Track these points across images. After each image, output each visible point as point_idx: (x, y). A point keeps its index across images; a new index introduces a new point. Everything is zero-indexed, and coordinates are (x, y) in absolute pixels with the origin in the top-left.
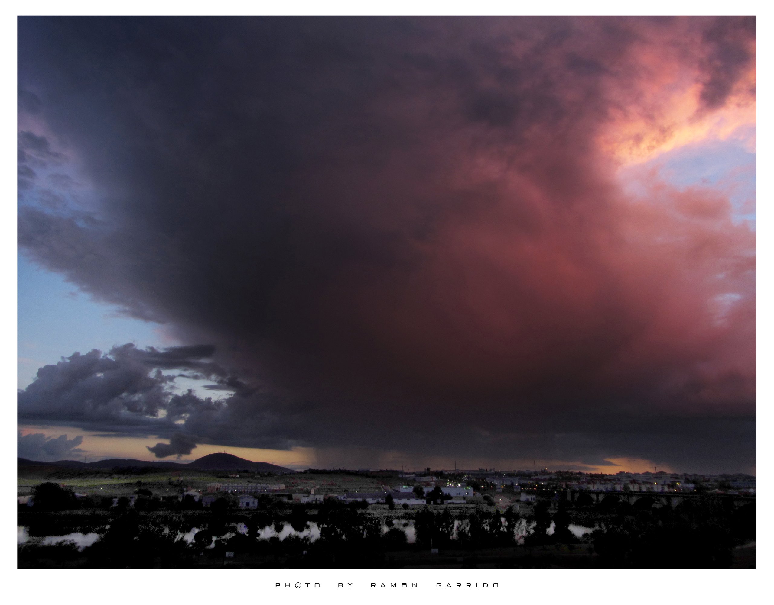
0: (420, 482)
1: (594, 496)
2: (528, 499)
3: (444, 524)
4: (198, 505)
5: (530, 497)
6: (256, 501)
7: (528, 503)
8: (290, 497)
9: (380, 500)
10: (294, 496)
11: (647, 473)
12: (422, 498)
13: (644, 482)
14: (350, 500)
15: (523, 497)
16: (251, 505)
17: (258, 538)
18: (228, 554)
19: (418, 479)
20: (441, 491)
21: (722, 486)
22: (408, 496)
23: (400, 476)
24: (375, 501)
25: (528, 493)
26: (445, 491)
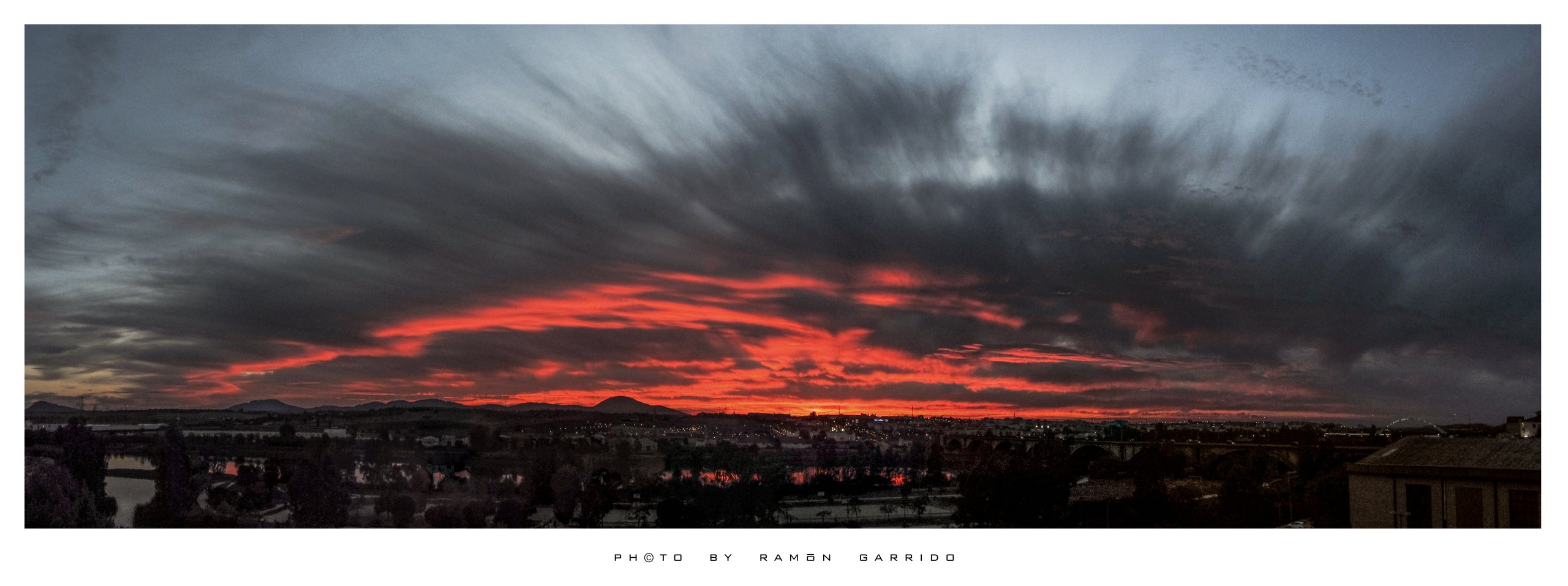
0: (805, 426)
1: (962, 441)
2: (905, 445)
4: (606, 447)
5: (906, 443)
6: (656, 444)
7: (904, 447)
8: (686, 442)
9: (770, 445)
10: (690, 441)
11: (1007, 419)
12: (808, 443)
13: (1005, 428)
14: (742, 444)
15: (901, 443)
16: (652, 449)
19: (803, 423)
20: (826, 436)
21: (1066, 431)
22: (795, 441)
23: (787, 420)
24: (765, 446)
25: (905, 438)
26: (829, 435)
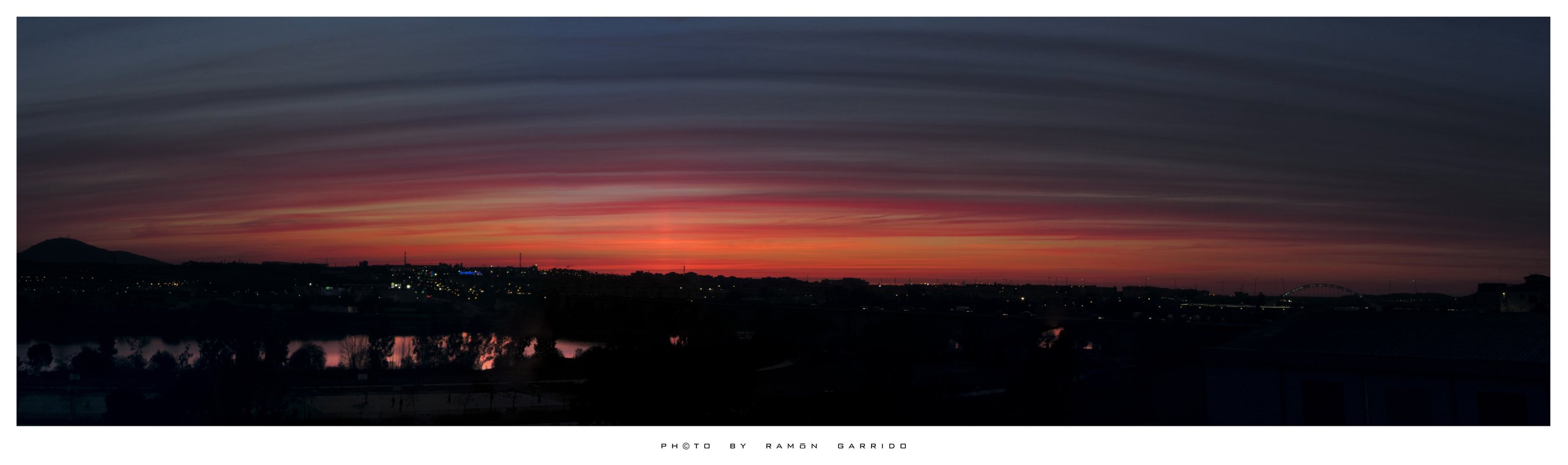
3: (380, 340)
17: (114, 356)
18: (72, 377)
20: (381, 295)
